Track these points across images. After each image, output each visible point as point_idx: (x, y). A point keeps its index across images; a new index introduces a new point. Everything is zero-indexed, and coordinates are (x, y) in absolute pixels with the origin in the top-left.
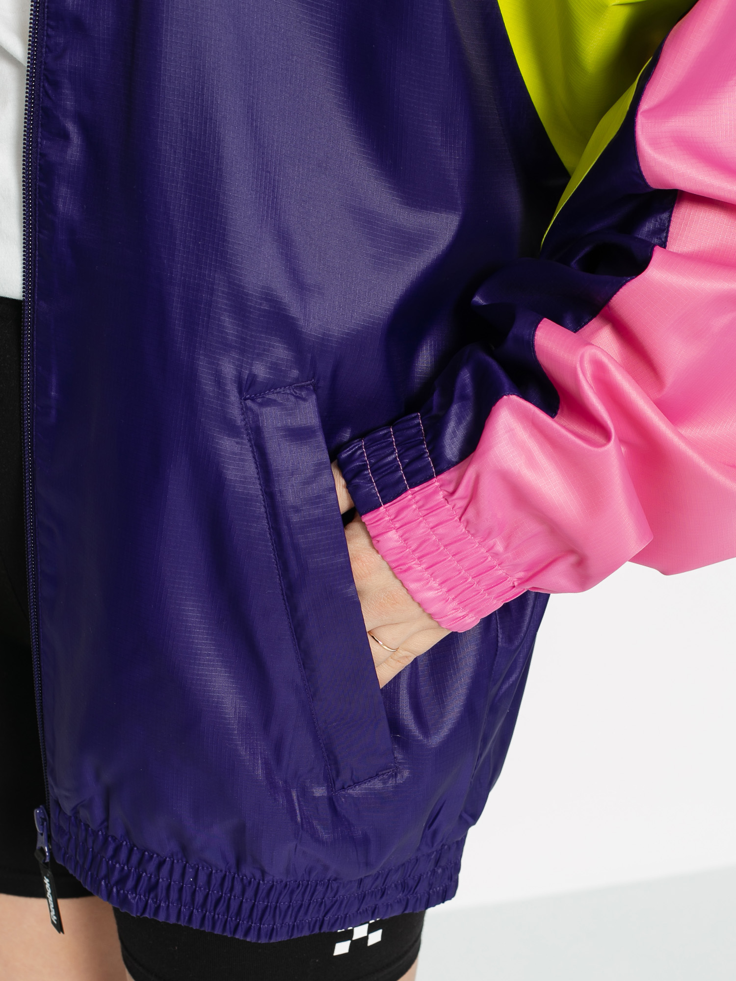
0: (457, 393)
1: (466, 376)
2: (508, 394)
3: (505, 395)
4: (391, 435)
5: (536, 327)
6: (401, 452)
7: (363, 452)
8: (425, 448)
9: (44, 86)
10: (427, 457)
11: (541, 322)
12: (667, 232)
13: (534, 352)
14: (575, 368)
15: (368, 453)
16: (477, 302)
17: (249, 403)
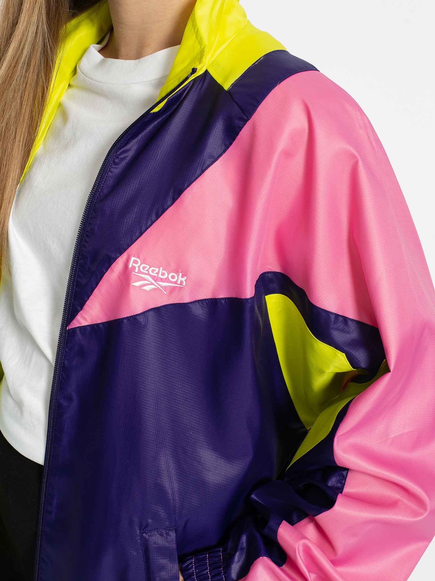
0: (240, 547)
1: (244, 539)
2: (263, 556)
3: (261, 556)
4: (207, 558)
5: (279, 526)
6: (211, 569)
7: (193, 565)
8: (222, 570)
9: (62, 374)
10: (222, 575)
11: (281, 524)
12: (345, 481)
13: (277, 536)
14: (296, 550)
15: (195, 566)
16: (253, 497)
17: (144, 535)
